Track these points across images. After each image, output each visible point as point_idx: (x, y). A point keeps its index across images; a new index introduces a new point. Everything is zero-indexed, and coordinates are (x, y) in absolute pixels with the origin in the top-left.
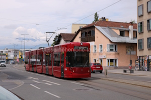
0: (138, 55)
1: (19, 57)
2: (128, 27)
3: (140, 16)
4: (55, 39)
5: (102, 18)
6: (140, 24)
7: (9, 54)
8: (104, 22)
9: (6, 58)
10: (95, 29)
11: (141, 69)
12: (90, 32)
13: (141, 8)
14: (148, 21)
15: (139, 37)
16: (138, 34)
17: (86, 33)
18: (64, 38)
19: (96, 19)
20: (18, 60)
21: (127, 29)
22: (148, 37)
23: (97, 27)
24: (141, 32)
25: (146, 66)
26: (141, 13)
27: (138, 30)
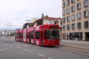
0: (63, 33)
1: (7, 34)
2: (58, 20)
4: (24, 25)
5: (46, 16)
6: (63, 19)
7: (2, 32)
8: (47, 18)
9: (1, 34)
12: (41, 22)
13: (64, 11)
14: (67, 17)
16: (63, 23)
17: (39, 23)
18: (28, 25)
19: (43, 16)
20: (6, 35)
23: (44, 20)
25: (66, 38)
26: (64, 14)
27: (63, 21)
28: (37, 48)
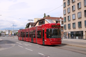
0: (64, 32)
2: (59, 19)
3: (65, 15)
4: (27, 25)
6: (64, 18)
8: (49, 17)
9: (5, 34)
10: (45, 21)
11: (66, 38)
12: (43, 22)
13: (65, 11)
14: (68, 17)
15: (64, 24)
16: (64, 22)
17: (41, 22)
18: (31, 25)
19: (45, 16)
21: (59, 20)
22: (68, 24)
23: (45, 19)
24: (65, 22)
25: (67, 36)
26: (65, 13)
27: (64, 21)
28: (38, 47)
